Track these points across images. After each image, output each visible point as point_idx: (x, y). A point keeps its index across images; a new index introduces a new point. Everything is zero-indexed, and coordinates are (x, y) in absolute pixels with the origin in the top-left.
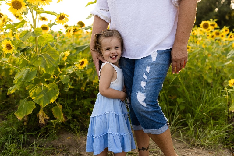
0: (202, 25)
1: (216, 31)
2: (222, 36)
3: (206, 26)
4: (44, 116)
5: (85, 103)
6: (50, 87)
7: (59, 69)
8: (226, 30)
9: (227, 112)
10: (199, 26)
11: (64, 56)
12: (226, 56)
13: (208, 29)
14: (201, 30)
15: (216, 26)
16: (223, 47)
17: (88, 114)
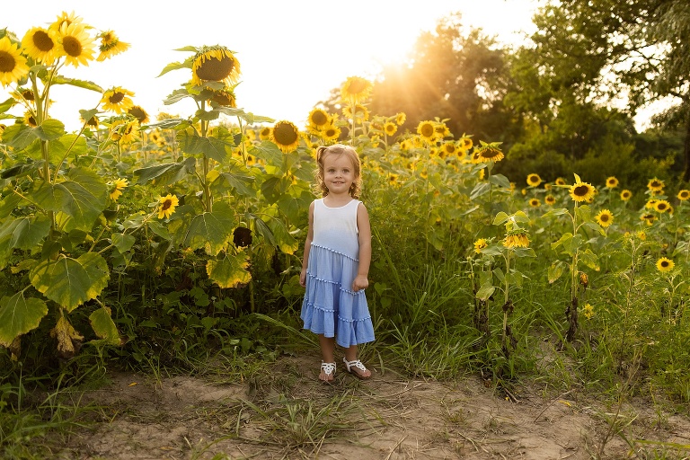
0: (419, 129)
1: (447, 142)
2: (460, 154)
3: (428, 131)
4: (71, 334)
5: (167, 302)
6: (87, 263)
7: (104, 220)
8: (467, 143)
9: (473, 306)
10: (415, 132)
11: (113, 191)
12: (469, 196)
13: (431, 138)
14: (418, 140)
15: (448, 133)
16: (462, 178)
17: (175, 328)
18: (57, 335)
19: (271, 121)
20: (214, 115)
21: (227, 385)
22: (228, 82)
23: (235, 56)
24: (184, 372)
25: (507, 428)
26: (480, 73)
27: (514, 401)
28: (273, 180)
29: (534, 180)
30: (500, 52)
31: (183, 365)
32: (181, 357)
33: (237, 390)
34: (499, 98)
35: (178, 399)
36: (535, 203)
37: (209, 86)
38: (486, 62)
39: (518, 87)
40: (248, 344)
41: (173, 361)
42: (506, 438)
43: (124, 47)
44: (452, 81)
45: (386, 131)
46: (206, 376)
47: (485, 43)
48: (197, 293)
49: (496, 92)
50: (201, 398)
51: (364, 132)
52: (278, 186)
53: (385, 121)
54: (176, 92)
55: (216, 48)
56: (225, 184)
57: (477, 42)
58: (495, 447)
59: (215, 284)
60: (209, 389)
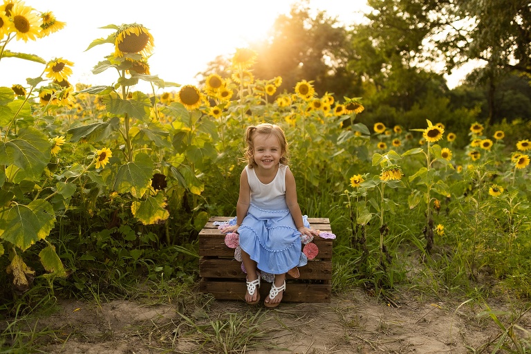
0: (297, 88)
1: (316, 100)
2: (325, 108)
3: (303, 90)
4: (24, 270)
5: (100, 239)
6: (36, 208)
7: (48, 172)
8: (330, 99)
9: (351, 230)
10: (292, 91)
11: (53, 147)
12: (336, 141)
15: (314, 92)
16: (327, 128)
17: (107, 260)
18: (12, 271)
19: (178, 86)
20: (133, 82)
21: (157, 306)
22: (144, 53)
23: (150, 32)
24: (119, 296)
25: (395, 330)
26: (326, 46)
27: (395, 307)
28: (180, 134)
29: (380, 127)
30: (342, 29)
31: (117, 290)
32: (115, 284)
33: (166, 310)
34: (342, 65)
35: (116, 320)
36: (382, 146)
37: (129, 57)
38: (330, 37)
39: (356, 56)
40: (170, 270)
41: (108, 288)
42: (397, 338)
43: (61, 25)
44: (305, 53)
45: (267, 92)
46: (138, 299)
47: (329, 23)
48: (125, 230)
49: (340, 61)
50: (136, 318)
51: (250, 93)
52: (185, 140)
53: (265, 84)
54: (100, 63)
55: (134, 26)
56: (145, 138)
57: (322, 22)
58: (389, 346)
59: (139, 222)
60: (142, 310)
